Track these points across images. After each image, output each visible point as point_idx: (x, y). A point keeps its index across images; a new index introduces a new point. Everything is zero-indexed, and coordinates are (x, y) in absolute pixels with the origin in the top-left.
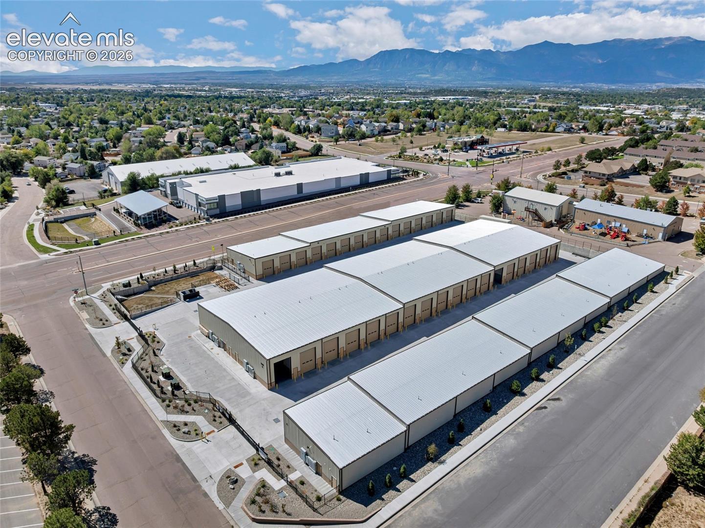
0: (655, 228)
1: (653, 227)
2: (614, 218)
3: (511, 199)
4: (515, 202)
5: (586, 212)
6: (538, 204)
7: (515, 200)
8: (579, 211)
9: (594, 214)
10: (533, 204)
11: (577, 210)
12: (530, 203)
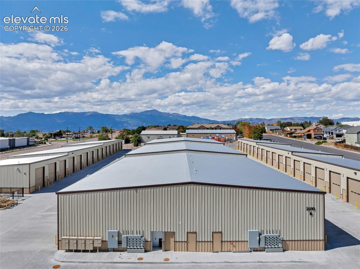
0: (231, 134)
1: (230, 134)
2: (210, 134)
3: (146, 136)
4: (149, 137)
5: (194, 135)
6: (165, 136)
7: (148, 136)
8: (189, 135)
9: (198, 134)
10: (161, 136)
11: (188, 135)
12: (159, 136)
